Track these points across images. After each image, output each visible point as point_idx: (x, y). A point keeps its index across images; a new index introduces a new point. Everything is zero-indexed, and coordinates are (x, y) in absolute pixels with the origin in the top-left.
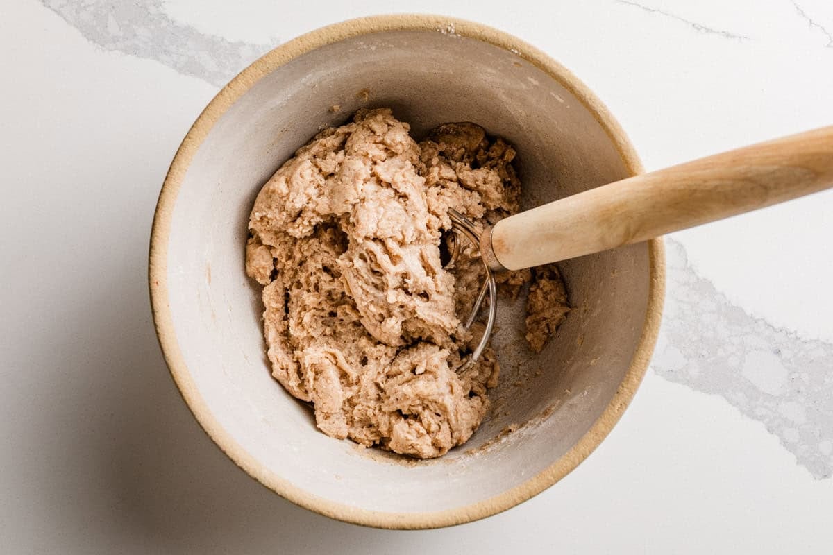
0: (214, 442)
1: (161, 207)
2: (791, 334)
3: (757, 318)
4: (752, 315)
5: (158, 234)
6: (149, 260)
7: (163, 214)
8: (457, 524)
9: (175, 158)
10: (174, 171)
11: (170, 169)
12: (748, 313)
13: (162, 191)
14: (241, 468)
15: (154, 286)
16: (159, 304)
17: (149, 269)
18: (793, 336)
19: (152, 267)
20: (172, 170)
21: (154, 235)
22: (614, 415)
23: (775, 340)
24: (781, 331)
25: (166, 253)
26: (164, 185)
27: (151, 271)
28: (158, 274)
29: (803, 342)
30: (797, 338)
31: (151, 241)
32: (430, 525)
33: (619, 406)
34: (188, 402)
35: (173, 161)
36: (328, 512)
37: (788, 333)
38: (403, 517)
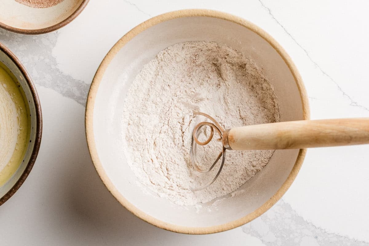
0: (97, 171)
1: (101, 66)
2: (322, 230)
3: (308, 222)
4: (307, 220)
5: (97, 77)
6: (91, 87)
7: (102, 69)
8: (188, 234)
9: (113, 47)
10: (112, 52)
11: (110, 51)
12: (305, 220)
13: (104, 59)
14: (105, 185)
15: (89, 98)
16: (90, 107)
17: (89, 91)
18: (323, 231)
19: (91, 90)
20: (110, 52)
21: (95, 77)
22: (267, 208)
23: (315, 232)
24: (319, 228)
25: (98, 86)
26: (105, 57)
27: (90, 92)
28: (92, 94)
29: (328, 234)
30: (325, 232)
31: (93, 79)
32: (177, 231)
33: (270, 204)
34: (90, 151)
35: (112, 48)
36: (136, 214)
37: (321, 230)
38: (167, 225)
